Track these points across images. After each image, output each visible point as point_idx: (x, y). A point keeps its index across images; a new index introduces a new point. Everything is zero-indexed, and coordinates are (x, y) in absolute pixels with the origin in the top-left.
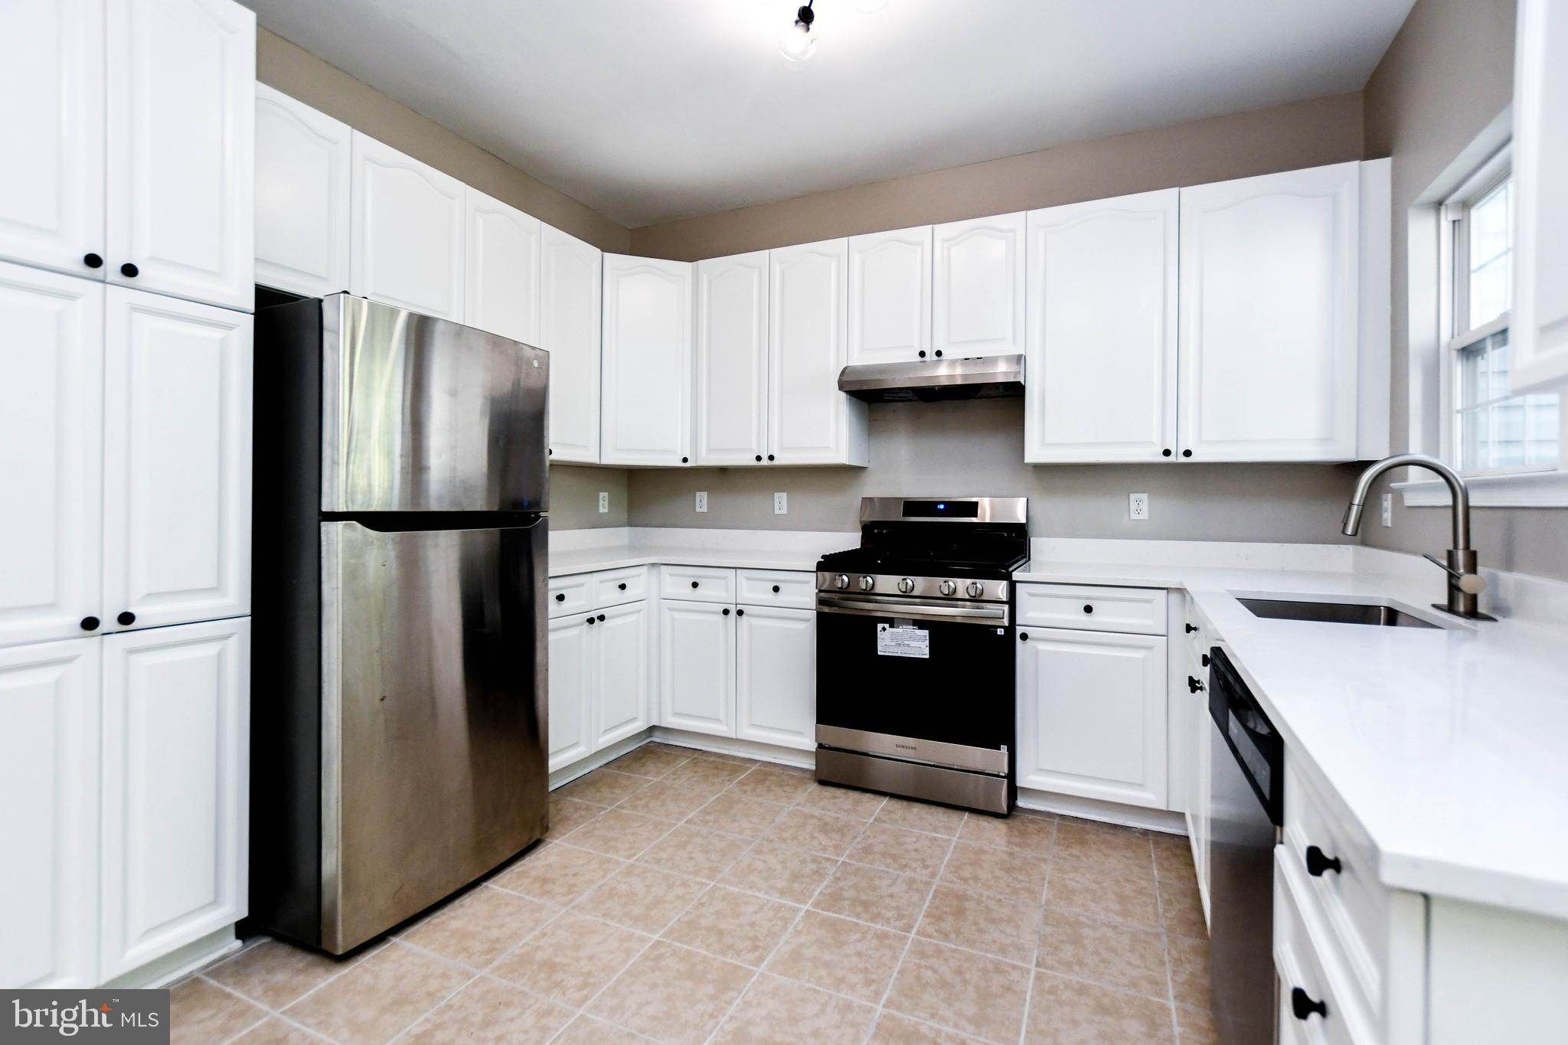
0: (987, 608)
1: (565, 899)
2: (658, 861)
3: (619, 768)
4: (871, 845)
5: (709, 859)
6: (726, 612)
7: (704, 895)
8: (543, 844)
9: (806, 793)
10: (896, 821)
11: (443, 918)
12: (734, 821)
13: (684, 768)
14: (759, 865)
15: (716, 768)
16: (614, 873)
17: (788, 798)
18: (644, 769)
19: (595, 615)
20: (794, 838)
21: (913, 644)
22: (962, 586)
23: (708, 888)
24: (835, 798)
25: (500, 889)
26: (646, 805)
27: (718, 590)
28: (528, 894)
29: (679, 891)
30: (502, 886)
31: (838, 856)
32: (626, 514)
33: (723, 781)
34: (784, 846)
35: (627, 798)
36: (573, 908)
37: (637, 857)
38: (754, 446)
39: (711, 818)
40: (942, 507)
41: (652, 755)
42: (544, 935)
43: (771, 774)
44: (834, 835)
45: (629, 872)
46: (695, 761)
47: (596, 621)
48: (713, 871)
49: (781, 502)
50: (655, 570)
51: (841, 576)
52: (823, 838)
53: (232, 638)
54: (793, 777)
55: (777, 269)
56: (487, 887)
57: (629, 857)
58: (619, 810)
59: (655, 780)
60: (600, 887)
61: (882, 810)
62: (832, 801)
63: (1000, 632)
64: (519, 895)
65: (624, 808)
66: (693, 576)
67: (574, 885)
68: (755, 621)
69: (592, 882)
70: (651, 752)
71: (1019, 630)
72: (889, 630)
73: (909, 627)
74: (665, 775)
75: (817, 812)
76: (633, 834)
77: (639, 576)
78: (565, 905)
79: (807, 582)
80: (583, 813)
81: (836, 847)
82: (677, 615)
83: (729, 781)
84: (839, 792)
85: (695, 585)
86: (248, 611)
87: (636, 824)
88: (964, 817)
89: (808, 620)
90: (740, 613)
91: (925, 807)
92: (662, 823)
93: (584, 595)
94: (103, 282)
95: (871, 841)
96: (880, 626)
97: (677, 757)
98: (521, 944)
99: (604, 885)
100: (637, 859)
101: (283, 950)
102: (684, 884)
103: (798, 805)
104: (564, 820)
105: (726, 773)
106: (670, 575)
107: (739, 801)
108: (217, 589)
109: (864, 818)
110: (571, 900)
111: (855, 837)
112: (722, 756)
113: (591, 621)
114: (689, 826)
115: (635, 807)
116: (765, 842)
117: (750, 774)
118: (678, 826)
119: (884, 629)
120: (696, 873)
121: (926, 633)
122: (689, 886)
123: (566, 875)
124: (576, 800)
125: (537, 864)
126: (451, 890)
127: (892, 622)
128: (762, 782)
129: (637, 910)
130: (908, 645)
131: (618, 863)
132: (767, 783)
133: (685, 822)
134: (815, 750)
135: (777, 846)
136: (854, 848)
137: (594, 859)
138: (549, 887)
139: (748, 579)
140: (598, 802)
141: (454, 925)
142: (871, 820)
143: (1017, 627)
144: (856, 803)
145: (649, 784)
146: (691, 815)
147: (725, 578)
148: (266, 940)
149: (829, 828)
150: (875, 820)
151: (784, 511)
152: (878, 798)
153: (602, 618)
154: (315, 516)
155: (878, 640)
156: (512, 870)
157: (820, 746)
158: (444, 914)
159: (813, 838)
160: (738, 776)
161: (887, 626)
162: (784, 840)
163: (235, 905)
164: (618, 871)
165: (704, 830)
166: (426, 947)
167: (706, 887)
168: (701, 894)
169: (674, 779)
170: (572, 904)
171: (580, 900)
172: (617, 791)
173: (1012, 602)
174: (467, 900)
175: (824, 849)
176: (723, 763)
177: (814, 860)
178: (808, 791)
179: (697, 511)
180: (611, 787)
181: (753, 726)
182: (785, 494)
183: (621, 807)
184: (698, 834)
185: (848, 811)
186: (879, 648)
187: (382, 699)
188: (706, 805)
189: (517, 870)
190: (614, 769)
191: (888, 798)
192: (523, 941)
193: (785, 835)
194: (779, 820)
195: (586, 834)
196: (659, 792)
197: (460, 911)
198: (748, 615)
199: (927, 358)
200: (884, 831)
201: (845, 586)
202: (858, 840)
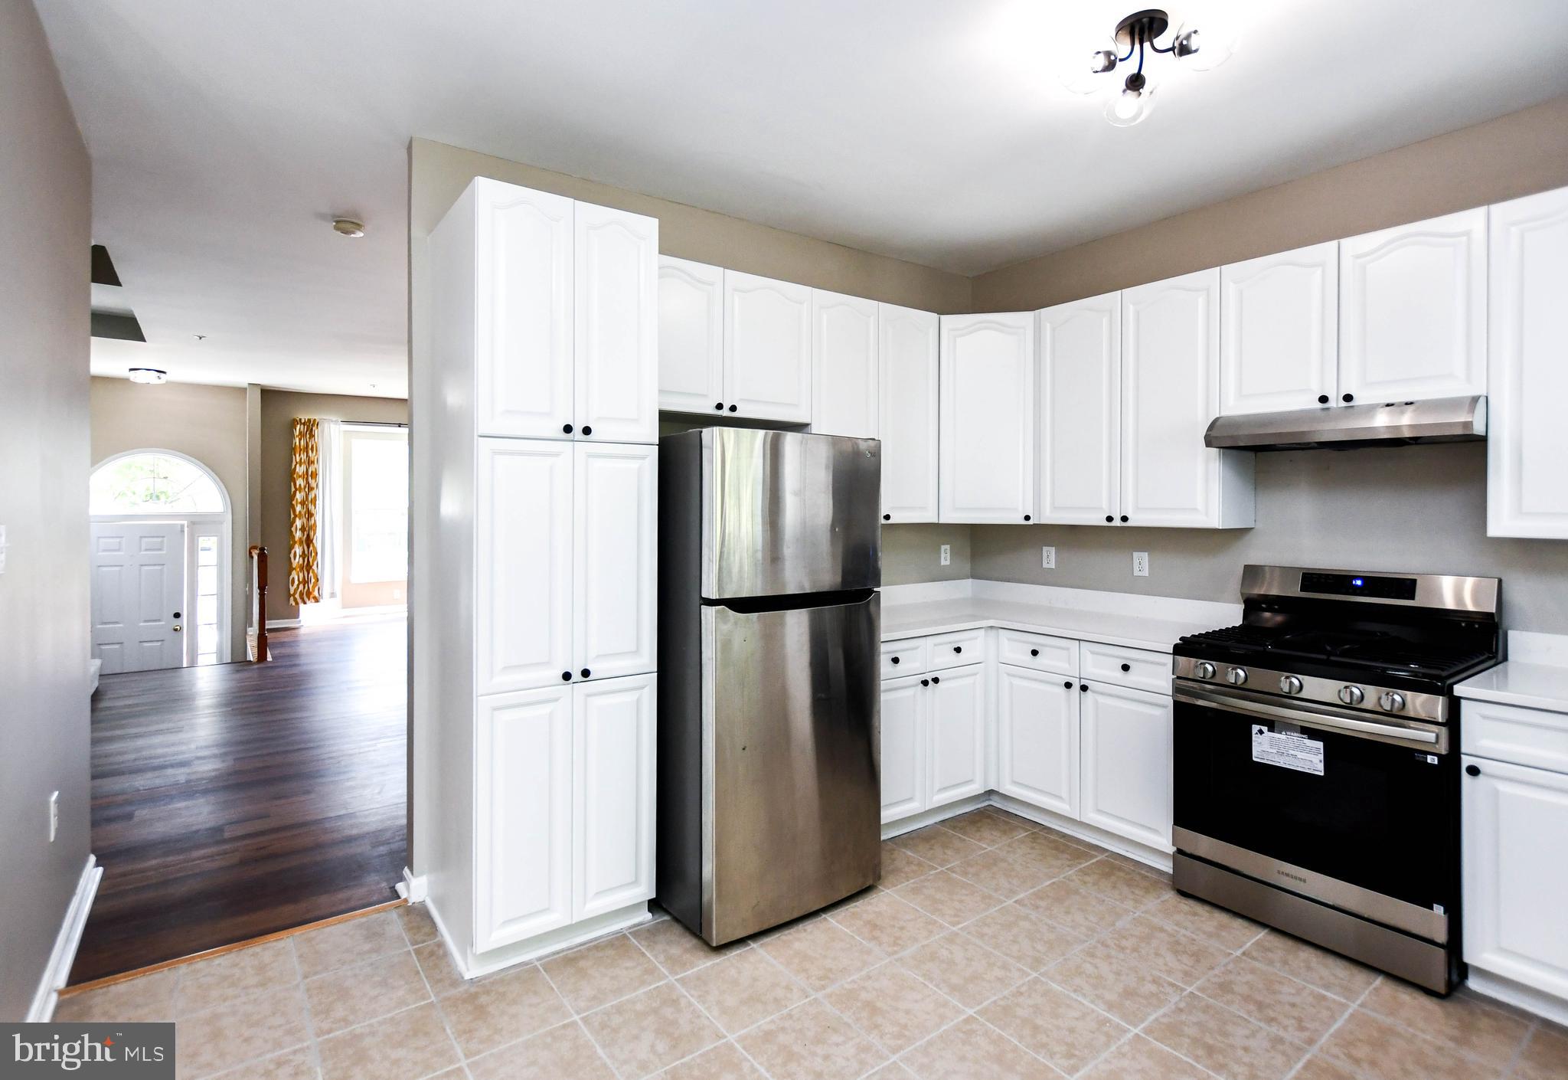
0: (1410, 728)
1: (890, 950)
2: (982, 936)
3: (954, 828)
4: (1231, 982)
5: (1034, 948)
6: (1068, 685)
7: (1023, 984)
8: (875, 891)
9: (1159, 901)
10: (1271, 963)
11: (790, 937)
12: (1067, 913)
13: (1022, 841)
14: (1089, 968)
15: (1056, 849)
16: (937, 937)
17: (1136, 901)
18: (978, 834)
19: (929, 677)
20: (1135, 950)
21: (1300, 755)
22: (1372, 695)
23: (1029, 978)
24: (1195, 914)
25: (836, 924)
26: (976, 874)
27: (1059, 661)
28: (859, 935)
29: (999, 973)
30: (837, 922)
31: (1186, 983)
32: (969, 565)
33: (1062, 865)
34: (1121, 956)
35: (959, 862)
36: (897, 960)
37: (962, 925)
38: (1105, 505)
39: (1043, 904)
40: (1359, 582)
41: (989, 821)
42: (869, 978)
43: (1120, 869)
44: (1185, 959)
45: (951, 939)
46: (1033, 836)
47: (931, 682)
48: (1037, 963)
49: (1141, 562)
50: (993, 632)
51: (1204, 664)
52: (1170, 958)
53: (646, 689)
54: (1145, 877)
55: (1130, 311)
56: (825, 919)
57: (954, 924)
58: (949, 872)
59: (989, 849)
60: (923, 946)
61: (1257, 943)
62: (1190, 918)
63: (1432, 760)
64: (851, 934)
65: (953, 872)
66: (1035, 644)
67: (899, 938)
68: (1101, 699)
69: (915, 940)
70: (989, 817)
71: (1466, 761)
72: (1267, 734)
73: (1295, 734)
74: (1000, 845)
75: (1170, 927)
76: (961, 901)
77: (976, 638)
78: (890, 954)
79: (1164, 665)
80: (914, 868)
81: (1186, 974)
82: (1017, 682)
83: (1069, 866)
84: (1202, 910)
85: (1035, 653)
86: (656, 670)
87: (964, 891)
88: (1374, 981)
89: (1164, 707)
90: (1084, 688)
91: (1319, 953)
92: (990, 897)
93: (920, 658)
94: (573, 441)
95: (1232, 977)
96: (1255, 728)
97: (1013, 829)
98: (849, 980)
99: (927, 945)
100: (961, 929)
101: (677, 929)
102: (1005, 967)
103: (1146, 912)
104: (896, 871)
105: (1066, 856)
106: (1009, 639)
107: (1077, 892)
108: (637, 652)
109: (1230, 948)
110: (895, 952)
111: (1212, 968)
112: (1064, 836)
113: (925, 683)
114: (1018, 906)
115: (965, 874)
116: (1099, 946)
117: (1093, 864)
118: (1005, 904)
119: (1261, 732)
120: (1019, 959)
121: (1320, 745)
122: (1010, 971)
123: (894, 926)
124: (909, 853)
125: (869, 908)
126: (796, 915)
127: (1272, 725)
128: (1107, 875)
129: (955, 980)
130: (1295, 756)
131: (942, 927)
132: (1113, 878)
133: (1016, 902)
134: (1172, 853)
135: (1113, 953)
136: (1209, 980)
137: (920, 917)
138: (877, 933)
139: (1093, 653)
140: (929, 859)
141: (797, 945)
142: (1239, 953)
143: (1462, 756)
144: (1222, 927)
145: (983, 852)
146: (1021, 896)
147: (1068, 649)
148: (667, 918)
149: (1180, 948)
150: (1244, 954)
151: (1146, 573)
152: (1254, 928)
153: (936, 680)
154: (697, 601)
155: (1253, 744)
156: (847, 909)
157: (1180, 851)
158: (790, 934)
159: (1157, 954)
160: (1080, 864)
161: (1265, 729)
162: (1123, 949)
163: (646, 889)
164: (941, 935)
165: (1033, 915)
166: (775, 958)
167: (1027, 977)
168: (1020, 982)
169: (1008, 852)
170: (896, 957)
171: (907, 953)
172: (949, 852)
173: (1453, 722)
174: (809, 926)
175: (1169, 972)
176: (1064, 845)
177: (1155, 981)
178: (1162, 899)
179: (1044, 566)
180: (945, 846)
181: (1100, 811)
182: (1147, 553)
183: (951, 870)
184: (1026, 918)
185: (1210, 935)
186: (1255, 753)
187: (744, 749)
188: (1039, 887)
189: (852, 910)
190: (948, 828)
191: (1266, 931)
192: (852, 978)
193: (1124, 943)
194: (1119, 924)
195: (916, 891)
196: (991, 862)
197: (803, 935)
198: (1094, 692)
199: (1332, 404)
200: (1253, 971)
201: (1209, 675)
202: (1216, 972)
